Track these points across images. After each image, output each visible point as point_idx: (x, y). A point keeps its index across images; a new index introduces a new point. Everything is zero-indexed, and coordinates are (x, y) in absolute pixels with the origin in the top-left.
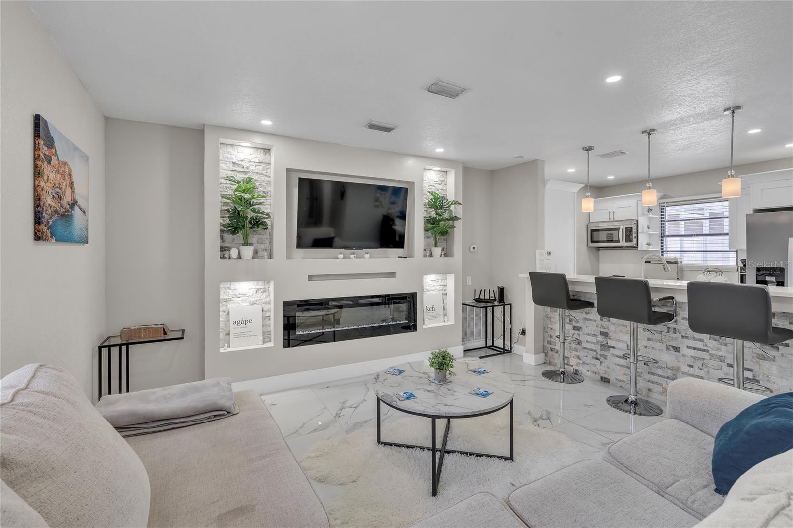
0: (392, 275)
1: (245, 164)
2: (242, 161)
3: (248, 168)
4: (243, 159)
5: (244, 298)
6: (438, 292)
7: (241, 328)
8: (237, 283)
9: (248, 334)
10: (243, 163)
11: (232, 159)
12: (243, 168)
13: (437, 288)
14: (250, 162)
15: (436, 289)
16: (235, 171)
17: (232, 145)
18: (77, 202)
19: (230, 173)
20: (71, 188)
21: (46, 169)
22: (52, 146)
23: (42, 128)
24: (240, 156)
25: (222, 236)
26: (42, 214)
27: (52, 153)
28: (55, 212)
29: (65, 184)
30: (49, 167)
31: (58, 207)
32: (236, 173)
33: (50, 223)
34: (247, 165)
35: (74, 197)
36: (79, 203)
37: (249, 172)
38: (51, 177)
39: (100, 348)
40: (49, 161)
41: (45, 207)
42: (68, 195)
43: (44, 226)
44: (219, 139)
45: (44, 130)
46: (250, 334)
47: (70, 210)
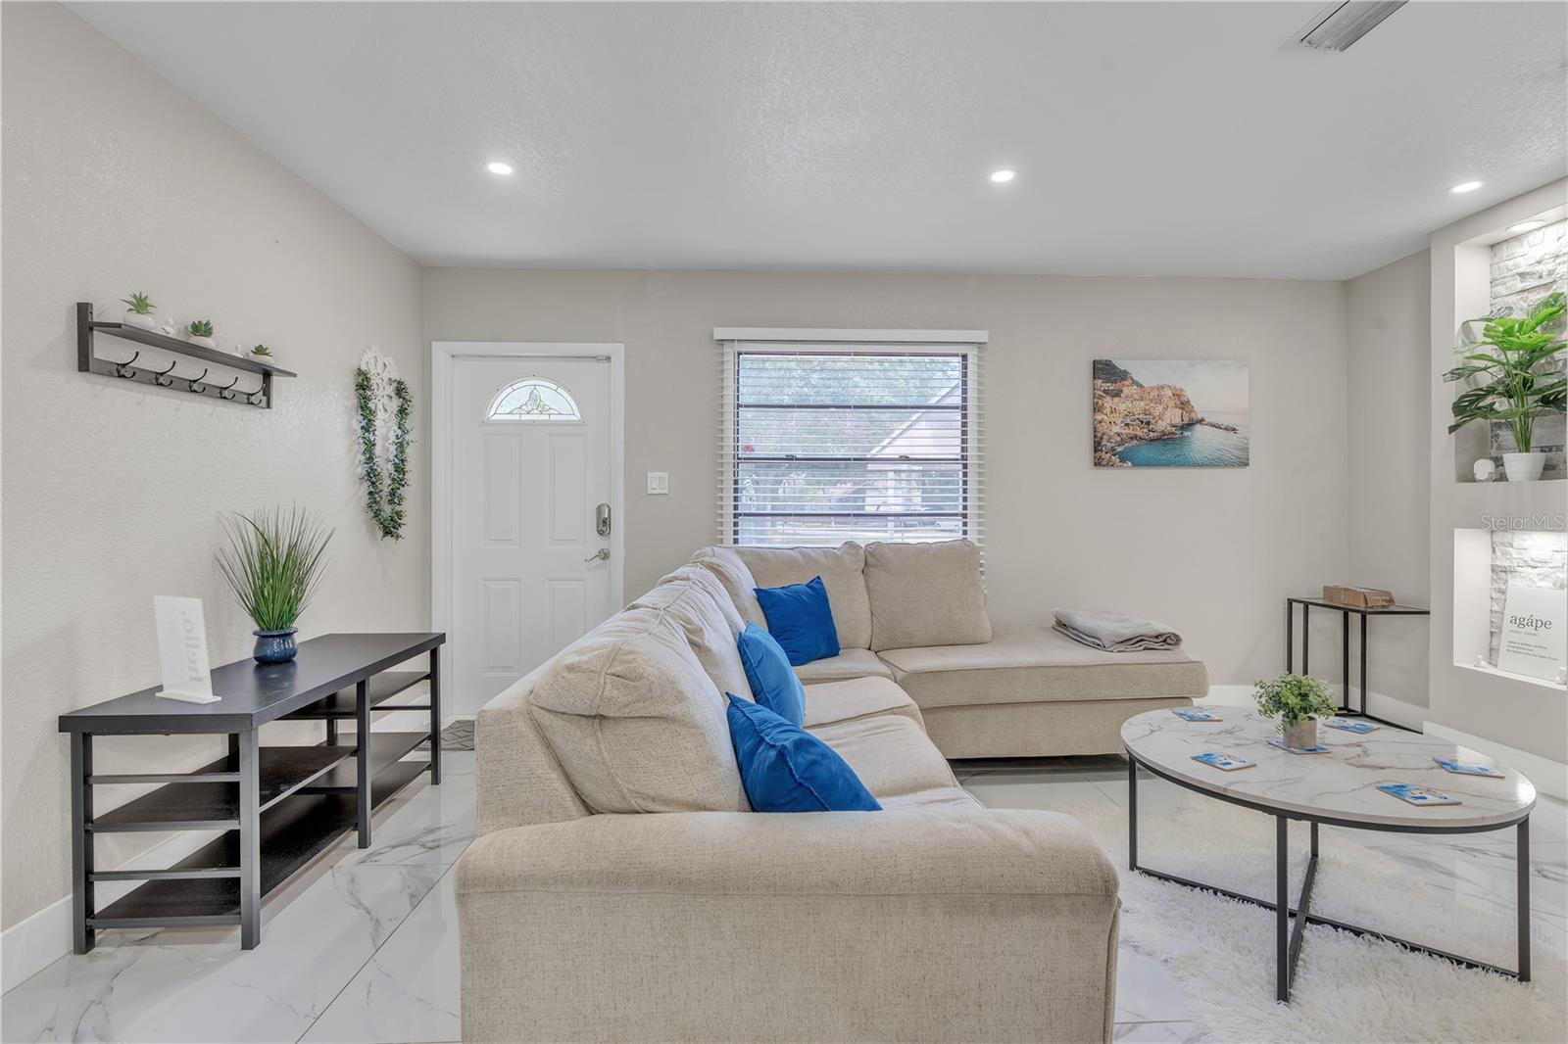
1: (1543, 268)
2: (1539, 262)
3: (1550, 273)
4: (1538, 259)
5: (1544, 570)
7: (1525, 633)
8: (1527, 535)
9: (1536, 651)
10: (1539, 268)
11: (1518, 266)
12: (1541, 277)
14: (1557, 256)
16: (1523, 291)
17: (1517, 238)
18: (1201, 421)
19: (1514, 298)
20: (1183, 409)
21: (1108, 403)
22: (1124, 379)
23: (1100, 369)
24: (1536, 254)
25: (1497, 436)
26: (1100, 443)
27: (1123, 385)
28: (1135, 437)
29: (1161, 408)
30: (1116, 400)
31: (1140, 433)
32: (1526, 294)
33: (1119, 449)
34: (1550, 267)
35: (1193, 415)
36: (1208, 420)
37: (1555, 281)
38: (1122, 407)
39: (1290, 602)
40: (1117, 394)
41: (1105, 437)
42: (1170, 418)
43: (1103, 452)
44: (1457, 247)
45: (1103, 370)
46: (1542, 652)
47: (1178, 432)
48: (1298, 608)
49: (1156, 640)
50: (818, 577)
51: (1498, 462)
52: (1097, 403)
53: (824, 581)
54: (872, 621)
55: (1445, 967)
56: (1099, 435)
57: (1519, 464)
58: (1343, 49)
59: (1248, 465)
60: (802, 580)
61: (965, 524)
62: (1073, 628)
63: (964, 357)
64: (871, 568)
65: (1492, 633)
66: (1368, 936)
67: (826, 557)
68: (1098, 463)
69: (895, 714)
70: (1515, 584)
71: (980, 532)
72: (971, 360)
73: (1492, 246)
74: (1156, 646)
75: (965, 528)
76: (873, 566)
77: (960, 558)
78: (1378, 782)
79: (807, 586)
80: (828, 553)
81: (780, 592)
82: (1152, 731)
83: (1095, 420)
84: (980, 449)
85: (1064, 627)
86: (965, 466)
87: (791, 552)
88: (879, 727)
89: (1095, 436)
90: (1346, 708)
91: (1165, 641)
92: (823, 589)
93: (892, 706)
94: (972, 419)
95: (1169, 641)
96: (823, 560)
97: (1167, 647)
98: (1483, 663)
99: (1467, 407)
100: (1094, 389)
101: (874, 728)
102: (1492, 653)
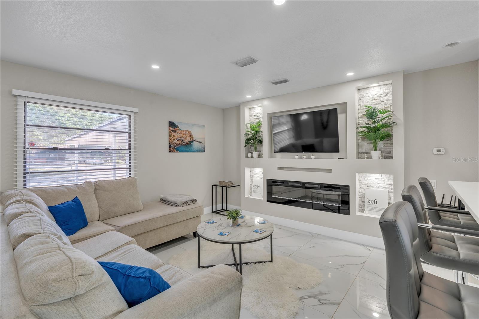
0: (329, 171)
1: (258, 115)
2: (257, 114)
3: (259, 116)
5: (258, 176)
6: (383, 189)
7: (256, 188)
8: (255, 169)
10: (257, 115)
11: (254, 114)
12: (257, 117)
13: (383, 186)
14: (260, 113)
15: (381, 187)
16: (255, 119)
17: (254, 108)
18: (195, 140)
19: (254, 120)
20: (191, 137)
21: (173, 134)
22: (177, 128)
23: (171, 124)
24: (257, 112)
25: (251, 148)
26: (171, 145)
27: (177, 129)
28: (179, 144)
29: (186, 136)
30: (175, 133)
31: (181, 143)
32: (255, 120)
33: (176, 147)
34: (259, 115)
35: (193, 139)
36: (196, 140)
37: (259, 118)
38: (176, 135)
39: (212, 185)
40: (175, 132)
41: (172, 144)
42: (188, 139)
43: (172, 148)
44: (245, 107)
45: (172, 124)
46: (258, 192)
47: (190, 143)
48: (214, 187)
49: (191, 202)
50: (76, 197)
51: (252, 153)
52: (170, 134)
53: (79, 198)
54: (99, 210)
55: (261, 265)
56: (170, 143)
57: (255, 154)
58: (241, 67)
59: (205, 152)
60: (69, 198)
61: (130, 171)
62: (167, 201)
63: (130, 116)
64: (98, 190)
65: (250, 189)
66: (248, 264)
67: (78, 188)
68: (170, 151)
69: (128, 245)
70: (254, 178)
71: (135, 174)
72: (132, 117)
73: (250, 108)
74: (191, 203)
75: (130, 173)
76: (98, 189)
77: (130, 183)
78: (252, 230)
79: (72, 201)
80: (78, 186)
81: (61, 206)
82: (205, 230)
83: (169, 139)
84: (135, 147)
85: (163, 201)
86: (130, 152)
87: (60, 188)
88: (126, 251)
89: (169, 143)
90: (223, 209)
91: (193, 202)
92: (80, 202)
93: (127, 242)
94: (132, 137)
95: (194, 201)
96: (77, 189)
97: (194, 203)
98: (249, 196)
99: (247, 142)
100: (169, 130)
101: (124, 252)
102: (250, 193)
